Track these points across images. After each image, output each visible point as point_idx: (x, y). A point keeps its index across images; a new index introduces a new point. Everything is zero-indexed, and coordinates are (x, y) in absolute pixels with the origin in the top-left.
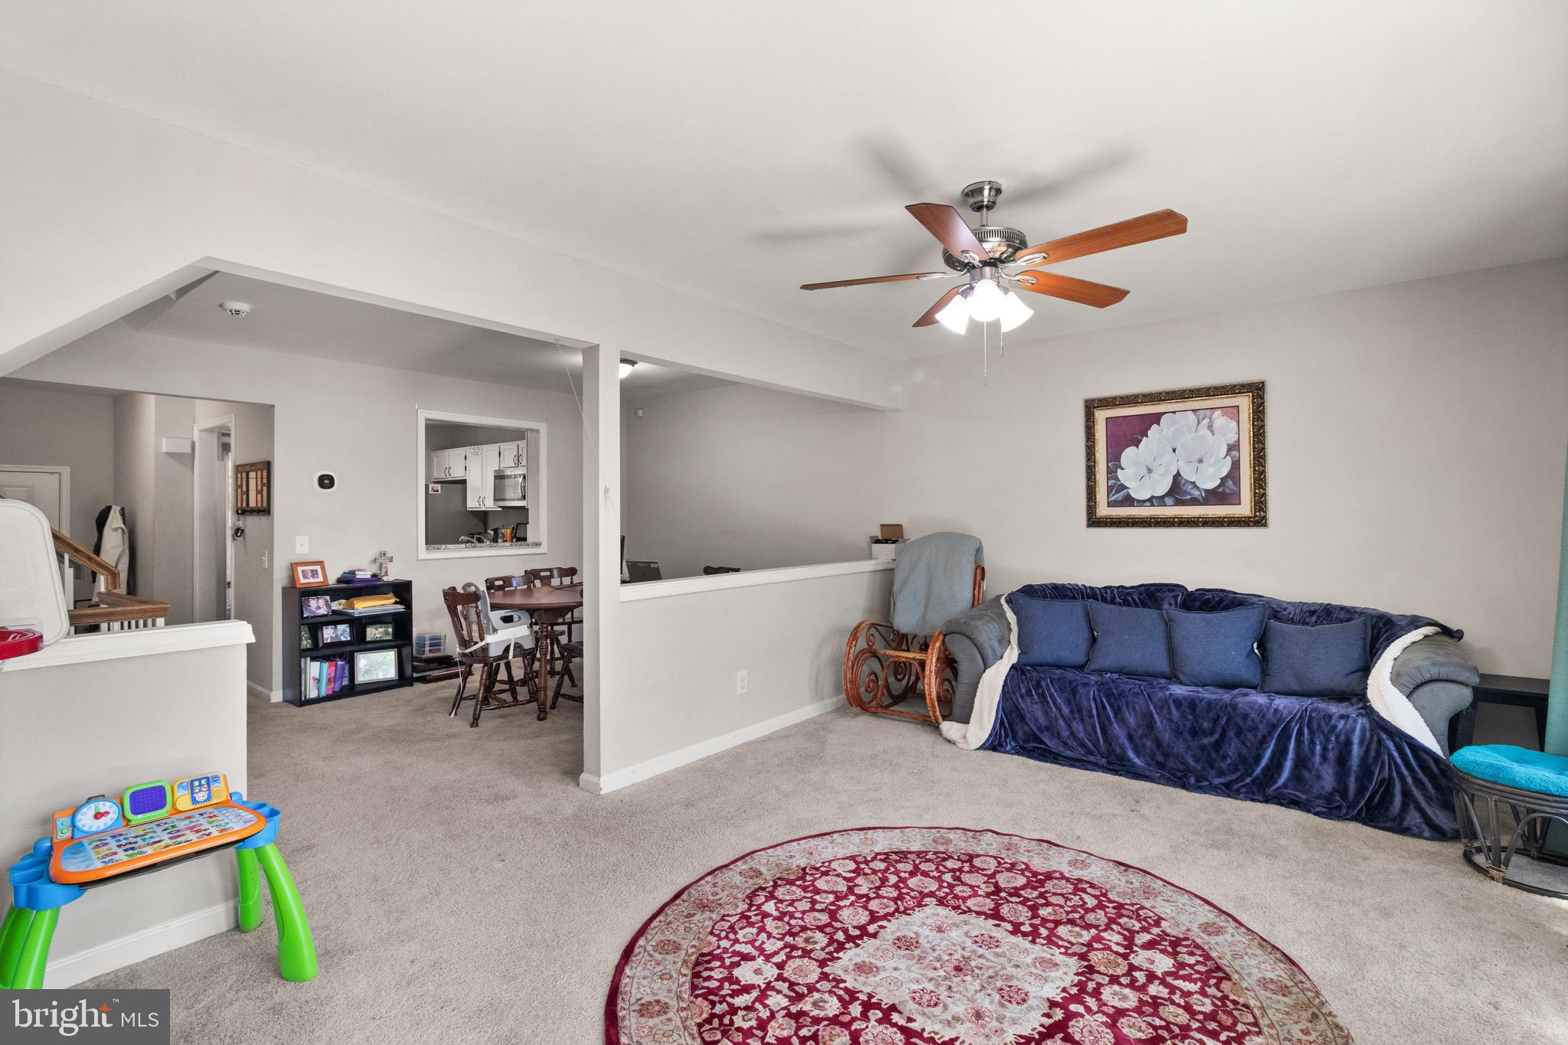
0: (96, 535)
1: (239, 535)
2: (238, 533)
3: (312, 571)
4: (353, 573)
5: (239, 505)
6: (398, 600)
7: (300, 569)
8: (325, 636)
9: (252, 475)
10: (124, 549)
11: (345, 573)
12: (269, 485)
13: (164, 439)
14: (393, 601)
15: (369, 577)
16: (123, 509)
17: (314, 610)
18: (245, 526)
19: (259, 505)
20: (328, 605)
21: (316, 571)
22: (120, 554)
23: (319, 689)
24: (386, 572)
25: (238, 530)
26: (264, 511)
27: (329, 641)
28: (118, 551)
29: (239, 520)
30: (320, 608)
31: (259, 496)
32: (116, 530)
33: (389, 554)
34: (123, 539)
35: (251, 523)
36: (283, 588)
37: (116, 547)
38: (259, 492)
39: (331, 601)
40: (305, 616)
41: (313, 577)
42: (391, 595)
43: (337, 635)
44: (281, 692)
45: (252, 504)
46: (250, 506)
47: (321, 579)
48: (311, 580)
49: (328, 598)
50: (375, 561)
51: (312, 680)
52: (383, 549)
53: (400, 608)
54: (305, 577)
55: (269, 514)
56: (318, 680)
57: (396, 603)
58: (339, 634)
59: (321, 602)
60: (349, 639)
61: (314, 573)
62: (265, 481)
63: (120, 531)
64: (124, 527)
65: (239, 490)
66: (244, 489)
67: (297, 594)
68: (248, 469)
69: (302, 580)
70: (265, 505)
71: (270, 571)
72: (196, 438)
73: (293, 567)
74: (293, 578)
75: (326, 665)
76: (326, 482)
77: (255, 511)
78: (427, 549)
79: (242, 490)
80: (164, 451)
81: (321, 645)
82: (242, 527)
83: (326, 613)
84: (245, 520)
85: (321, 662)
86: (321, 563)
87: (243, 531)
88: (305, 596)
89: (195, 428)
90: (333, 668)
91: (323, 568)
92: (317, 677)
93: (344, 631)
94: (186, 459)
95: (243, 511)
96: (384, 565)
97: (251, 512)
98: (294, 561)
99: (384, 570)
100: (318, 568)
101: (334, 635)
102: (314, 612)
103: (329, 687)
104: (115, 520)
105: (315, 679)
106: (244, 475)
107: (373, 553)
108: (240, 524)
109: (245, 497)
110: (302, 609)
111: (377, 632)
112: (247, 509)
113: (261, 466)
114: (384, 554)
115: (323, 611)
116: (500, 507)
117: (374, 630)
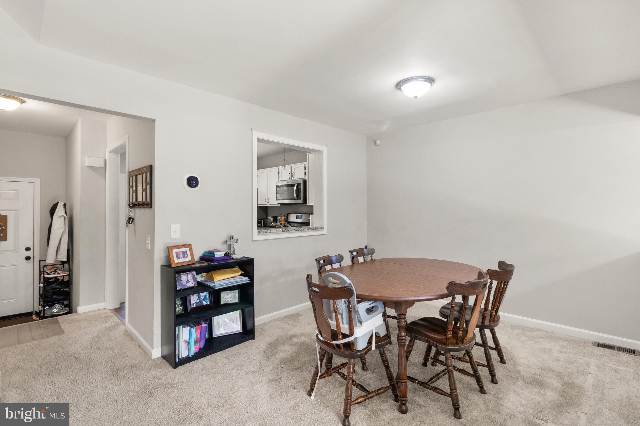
0: (51, 220)
1: (130, 222)
2: (130, 221)
3: (183, 252)
4: (212, 253)
5: (131, 201)
6: (243, 273)
7: (174, 251)
8: (192, 302)
9: (139, 177)
10: (65, 229)
11: (205, 252)
12: (151, 184)
13: (87, 157)
14: (240, 273)
15: (223, 255)
16: (65, 204)
17: (185, 283)
18: (135, 216)
19: (144, 200)
20: (194, 278)
21: (186, 252)
22: (63, 233)
23: (189, 350)
24: (234, 251)
25: (130, 219)
26: (147, 204)
27: (195, 306)
28: (61, 231)
29: (131, 211)
30: (189, 281)
31: (144, 193)
32: (60, 217)
33: (235, 238)
34: (65, 223)
35: (138, 213)
36: (162, 266)
37: (60, 228)
38: (144, 190)
39: (196, 275)
40: (178, 289)
41: (184, 257)
42: (237, 269)
43: (200, 301)
44: (160, 349)
45: (140, 200)
46: (138, 201)
47: (189, 259)
48: (183, 260)
49: (194, 273)
50: (226, 242)
51: (183, 343)
52: (231, 234)
53: (245, 280)
54: (178, 258)
55: (151, 207)
56: (188, 343)
57: (242, 275)
58: (202, 300)
59: (190, 276)
60: (208, 303)
61: (185, 254)
62: (148, 181)
63: (63, 218)
64: (65, 215)
65: (131, 189)
66: (134, 188)
67: (172, 271)
68: (136, 173)
69: (177, 261)
70: (148, 199)
71: (151, 251)
72: (107, 158)
73: (169, 249)
74: (169, 258)
75: (194, 330)
76: (192, 182)
77: (141, 205)
78: (259, 232)
79: (133, 190)
80: (87, 165)
81: (189, 309)
82: (133, 217)
83: (193, 285)
84: (135, 211)
85: (191, 327)
86: (189, 246)
87: (133, 219)
88: (178, 273)
89: (106, 150)
90: (199, 331)
91: (191, 250)
92: (187, 339)
93: (205, 297)
94: (100, 171)
95: (133, 205)
96: (232, 246)
97: (138, 206)
98: (169, 245)
99: (232, 249)
100: (187, 249)
101: (198, 301)
102: (184, 285)
103: (197, 346)
104: (60, 211)
105: (186, 341)
106: (134, 177)
107: (224, 237)
108: (132, 214)
109: (134, 194)
110: (176, 283)
111: (228, 297)
112: (136, 203)
113: (145, 170)
114: (232, 237)
115: (191, 284)
116: (279, 204)
117: (226, 295)
